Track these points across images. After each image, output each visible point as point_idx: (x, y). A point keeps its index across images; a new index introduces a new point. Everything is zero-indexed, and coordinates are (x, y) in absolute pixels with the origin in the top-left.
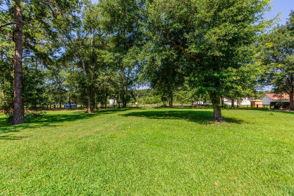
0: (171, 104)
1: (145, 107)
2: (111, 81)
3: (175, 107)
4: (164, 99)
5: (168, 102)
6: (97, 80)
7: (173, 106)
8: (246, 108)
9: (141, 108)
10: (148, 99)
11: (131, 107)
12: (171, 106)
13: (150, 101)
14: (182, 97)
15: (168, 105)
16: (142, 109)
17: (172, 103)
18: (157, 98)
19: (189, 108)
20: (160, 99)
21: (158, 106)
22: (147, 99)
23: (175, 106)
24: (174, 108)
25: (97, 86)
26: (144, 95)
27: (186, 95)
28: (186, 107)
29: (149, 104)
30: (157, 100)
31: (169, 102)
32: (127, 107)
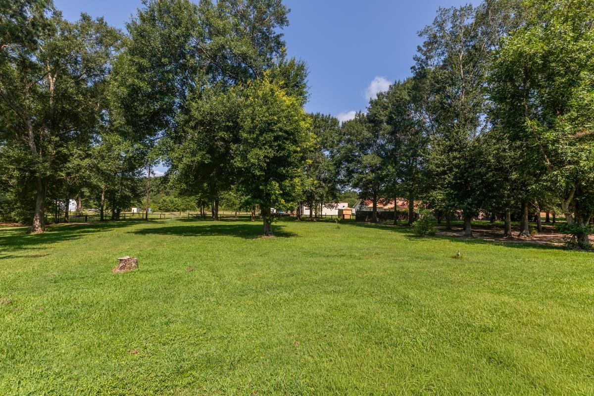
0: (215, 211)
1: (161, 219)
2: (98, 169)
3: (223, 219)
4: (201, 204)
5: (209, 208)
6: (65, 165)
7: (219, 216)
8: (330, 220)
9: (153, 220)
10: (164, 201)
11: (131, 219)
12: (215, 217)
13: (170, 205)
14: (234, 201)
15: (209, 213)
16: (157, 222)
17: (217, 211)
18: (189, 202)
19: (246, 221)
20: (195, 204)
21: (190, 216)
22: (162, 200)
23: (223, 217)
24: (221, 220)
25: (63, 176)
26: (152, 191)
27: (242, 199)
28: (241, 218)
29: (166, 212)
30: (189, 205)
31: (211, 208)
32: (121, 218)
